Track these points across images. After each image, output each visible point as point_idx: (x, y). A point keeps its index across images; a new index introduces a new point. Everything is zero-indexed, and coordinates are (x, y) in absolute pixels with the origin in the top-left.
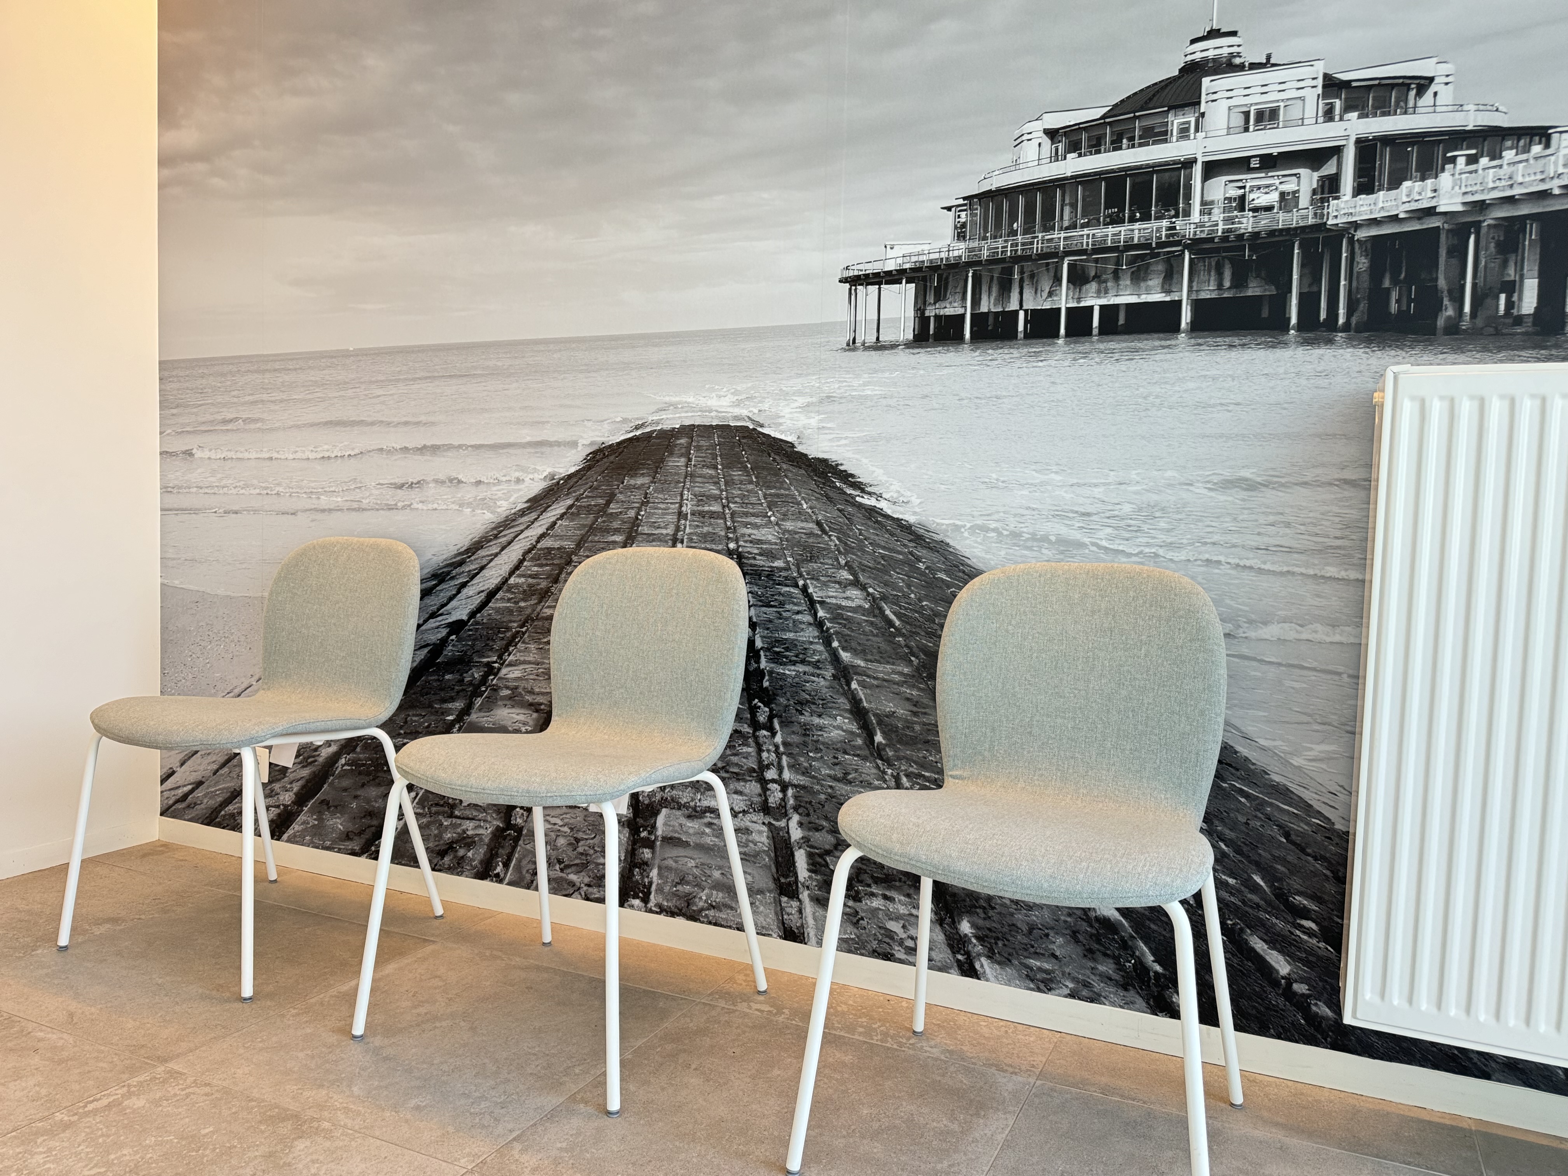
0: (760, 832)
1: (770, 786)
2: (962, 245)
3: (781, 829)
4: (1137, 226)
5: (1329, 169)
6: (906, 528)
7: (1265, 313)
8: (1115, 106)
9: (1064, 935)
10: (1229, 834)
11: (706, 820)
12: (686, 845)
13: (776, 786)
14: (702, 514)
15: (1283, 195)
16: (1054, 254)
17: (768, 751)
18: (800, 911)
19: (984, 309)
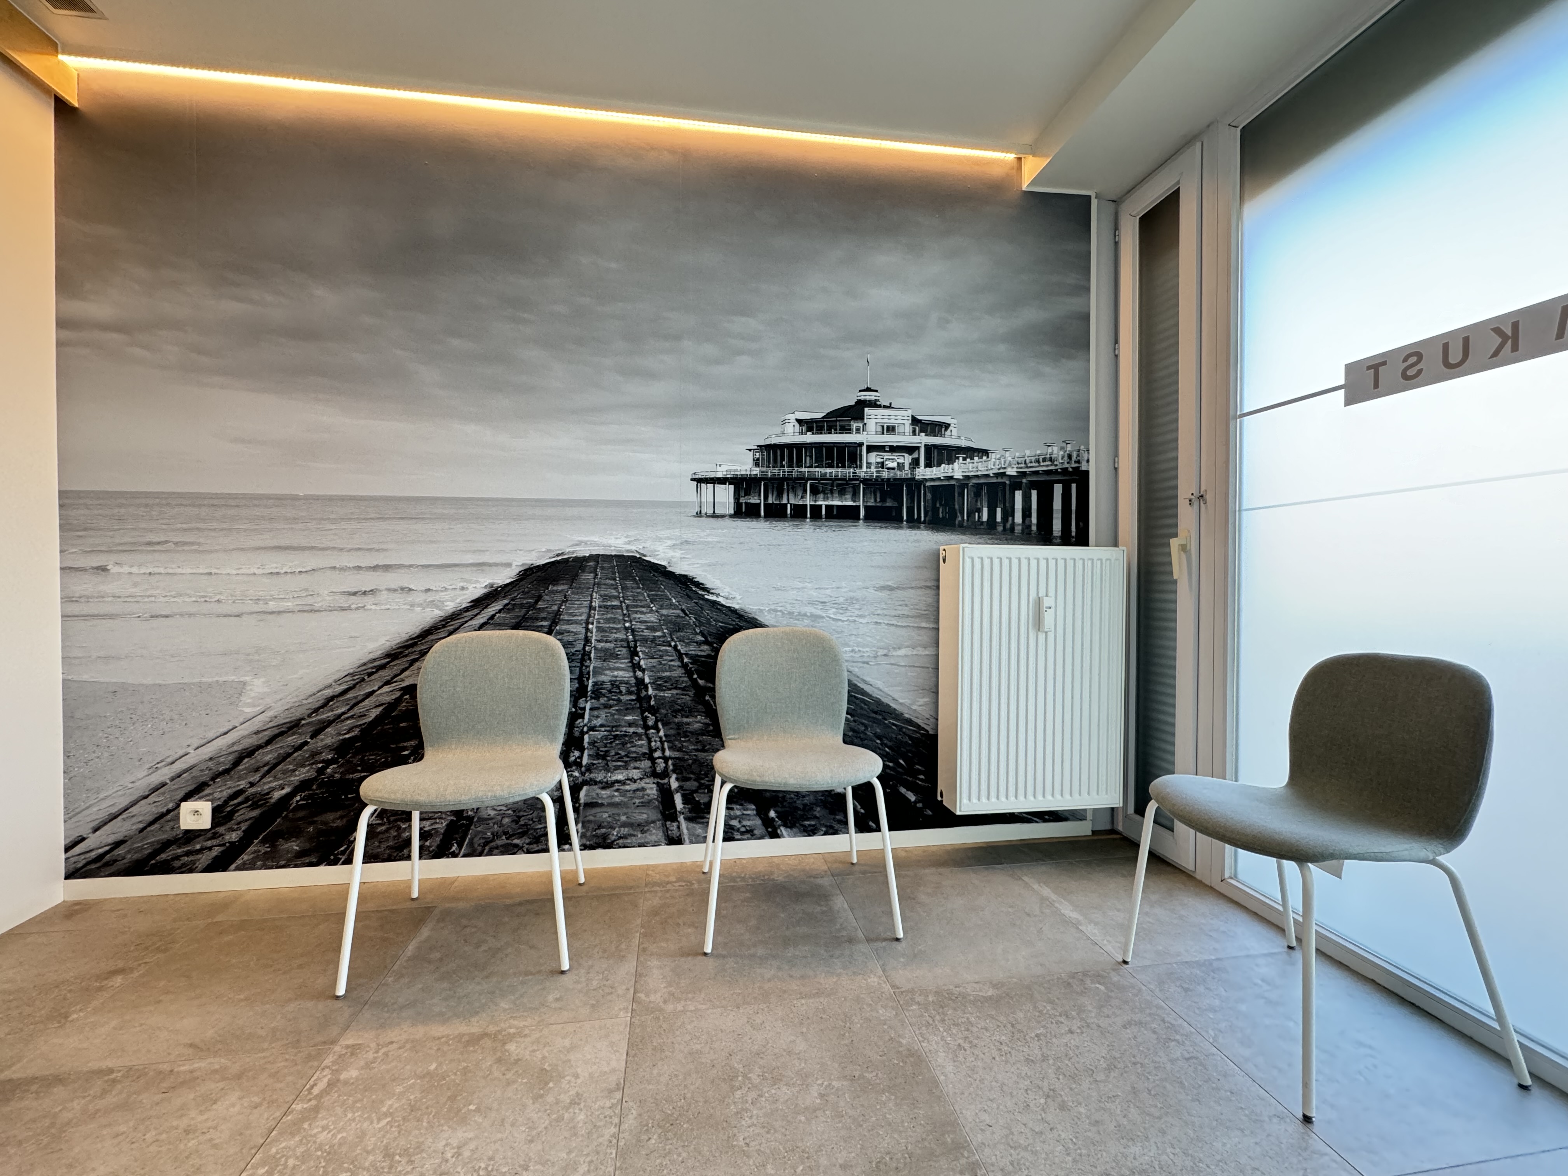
0: (652, 789)
1: (657, 761)
2: (758, 469)
3: (665, 784)
4: (840, 470)
5: (915, 455)
6: (734, 611)
7: (894, 514)
8: (828, 414)
9: (819, 806)
10: (889, 744)
11: (615, 788)
12: (602, 805)
13: (661, 760)
14: (606, 607)
15: (898, 463)
16: (803, 478)
17: (655, 741)
18: (679, 827)
19: (770, 501)
